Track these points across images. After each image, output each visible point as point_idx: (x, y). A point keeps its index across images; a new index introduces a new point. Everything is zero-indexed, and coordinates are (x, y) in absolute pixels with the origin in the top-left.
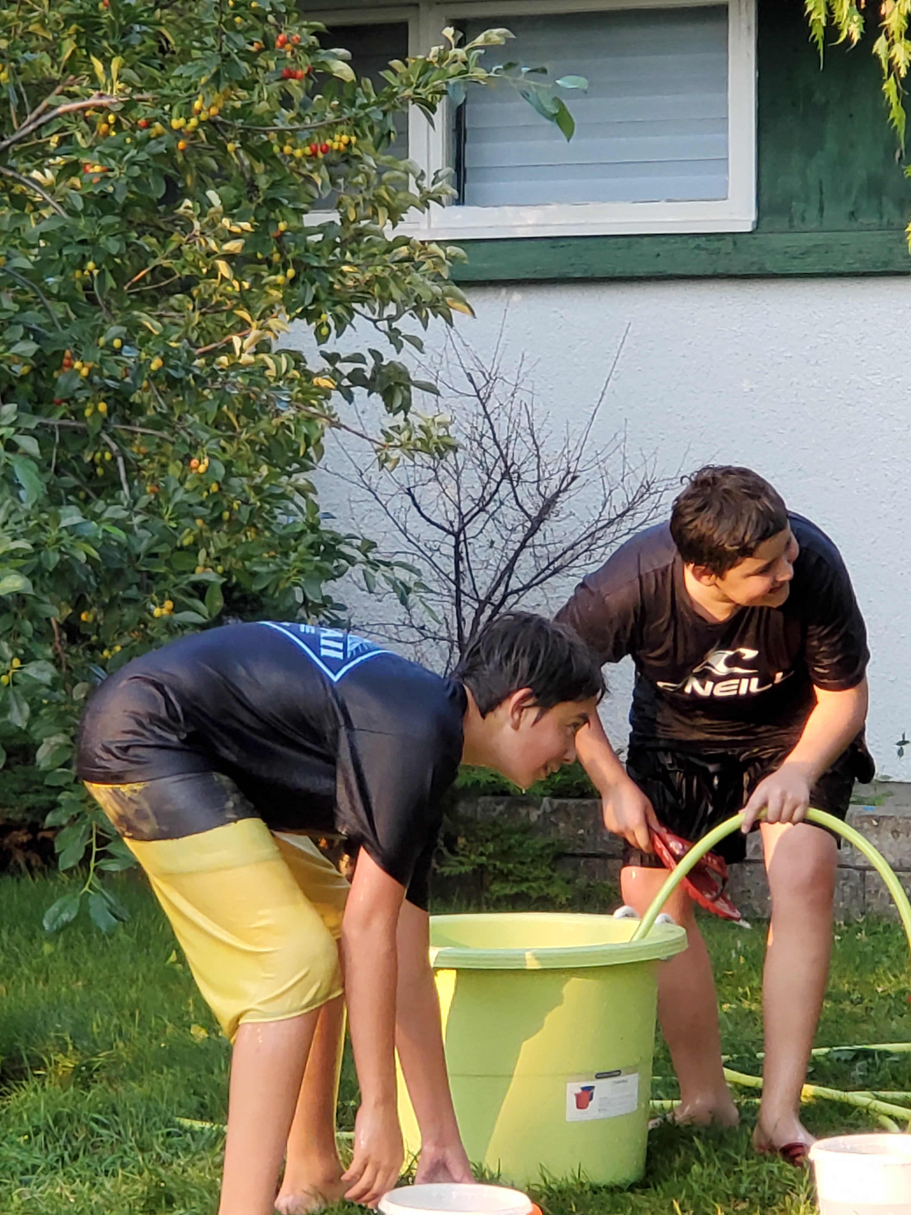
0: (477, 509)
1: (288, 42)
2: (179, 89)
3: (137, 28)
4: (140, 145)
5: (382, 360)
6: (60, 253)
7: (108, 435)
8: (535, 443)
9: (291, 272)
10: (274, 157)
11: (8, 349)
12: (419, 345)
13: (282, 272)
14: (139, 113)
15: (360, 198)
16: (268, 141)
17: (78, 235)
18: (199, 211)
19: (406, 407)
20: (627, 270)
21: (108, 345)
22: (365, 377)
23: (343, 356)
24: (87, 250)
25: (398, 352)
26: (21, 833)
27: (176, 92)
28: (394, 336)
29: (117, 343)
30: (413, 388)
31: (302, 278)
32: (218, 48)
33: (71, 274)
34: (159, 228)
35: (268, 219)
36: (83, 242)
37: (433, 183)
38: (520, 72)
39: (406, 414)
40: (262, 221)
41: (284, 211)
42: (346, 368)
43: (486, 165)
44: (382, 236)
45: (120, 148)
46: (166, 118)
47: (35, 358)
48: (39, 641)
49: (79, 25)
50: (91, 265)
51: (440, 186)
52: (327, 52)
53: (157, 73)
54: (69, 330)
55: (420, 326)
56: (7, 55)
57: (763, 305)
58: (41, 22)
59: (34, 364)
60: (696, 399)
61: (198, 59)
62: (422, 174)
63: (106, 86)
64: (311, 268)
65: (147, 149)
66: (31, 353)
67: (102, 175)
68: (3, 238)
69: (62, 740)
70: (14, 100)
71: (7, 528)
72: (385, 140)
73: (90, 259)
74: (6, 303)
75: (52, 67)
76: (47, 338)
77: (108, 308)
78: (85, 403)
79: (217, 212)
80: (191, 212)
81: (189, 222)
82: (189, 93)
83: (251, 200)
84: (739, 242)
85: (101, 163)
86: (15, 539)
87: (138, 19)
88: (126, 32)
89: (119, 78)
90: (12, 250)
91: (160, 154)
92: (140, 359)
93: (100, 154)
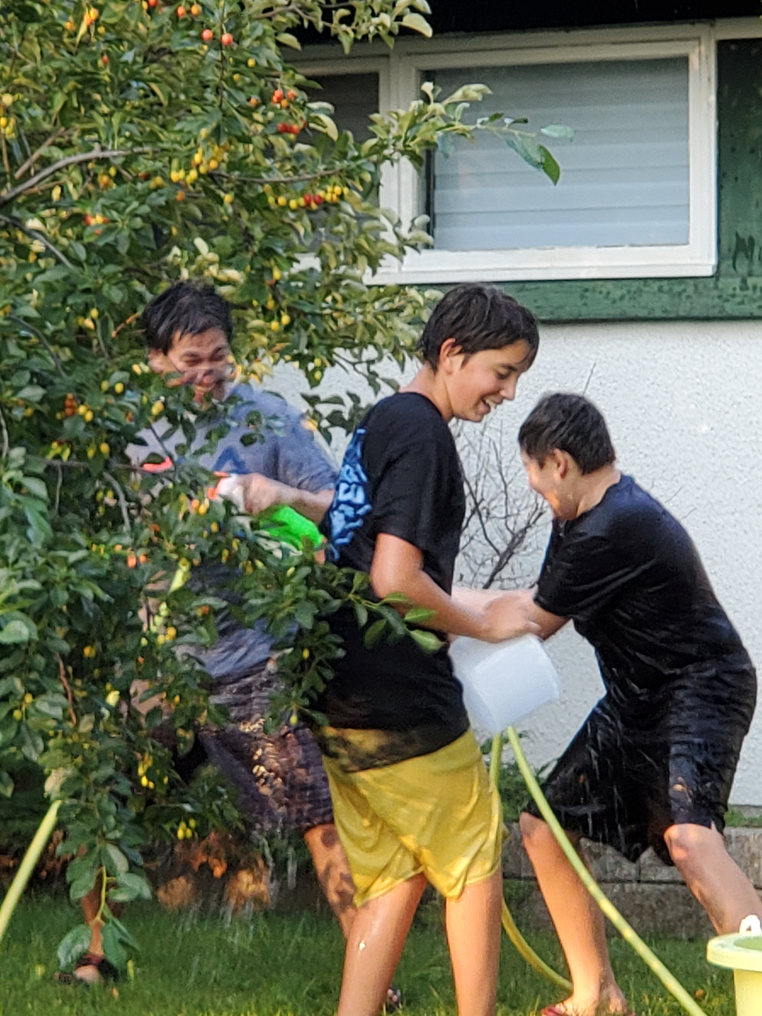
1: (284, 97)
2: (179, 143)
3: (134, 84)
4: (142, 198)
5: (359, 401)
6: (64, 302)
8: (503, 479)
9: (286, 319)
10: (268, 208)
11: (14, 395)
13: (276, 319)
14: (139, 165)
15: (340, 246)
16: (263, 194)
17: (82, 284)
18: (186, 259)
20: (586, 313)
21: (111, 391)
22: (343, 419)
23: (323, 397)
24: (90, 298)
25: (376, 394)
26: (7, 858)
27: (177, 146)
28: (372, 378)
29: (119, 388)
31: (296, 324)
32: (218, 103)
33: (74, 321)
34: (146, 274)
35: (263, 267)
36: (87, 291)
37: (410, 230)
38: (504, 124)
40: (257, 270)
41: (279, 260)
42: (325, 410)
43: (453, 210)
44: (360, 281)
45: (122, 200)
46: (166, 171)
47: (41, 402)
48: (49, 676)
49: (78, 82)
50: (94, 313)
51: (415, 233)
52: (314, 105)
53: (157, 128)
54: (73, 377)
55: (397, 369)
56: (12, 110)
57: (724, 346)
58: (33, 76)
59: (39, 407)
60: (659, 437)
61: (199, 114)
62: (399, 223)
63: (107, 140)
64: (306, 314)
65: (148, 201)
66: (38, 398)
67: (105, 226)
68: (9, 287)
69: (70, 771)
70: (18, 154)
71: (16, 566)
72: (374, 192)
73: (93, 307)
74: (13, 349)
75: (44, 119)
76: (52, 383)
77: (110, 353)
78: (88, 444)
79: (205, 260)
80: (179, 260)
81: (177, 269)
82: (189, 147)
83: (247, 249)
84: (701, 286)
85: (104, 213)
86: (24, 578)
87: (135, 76)
88: (124, 88)
89: (119, 132)
90: (19, 300)
91: (161, 207)
92: (142, 403)
93: (104, 206)
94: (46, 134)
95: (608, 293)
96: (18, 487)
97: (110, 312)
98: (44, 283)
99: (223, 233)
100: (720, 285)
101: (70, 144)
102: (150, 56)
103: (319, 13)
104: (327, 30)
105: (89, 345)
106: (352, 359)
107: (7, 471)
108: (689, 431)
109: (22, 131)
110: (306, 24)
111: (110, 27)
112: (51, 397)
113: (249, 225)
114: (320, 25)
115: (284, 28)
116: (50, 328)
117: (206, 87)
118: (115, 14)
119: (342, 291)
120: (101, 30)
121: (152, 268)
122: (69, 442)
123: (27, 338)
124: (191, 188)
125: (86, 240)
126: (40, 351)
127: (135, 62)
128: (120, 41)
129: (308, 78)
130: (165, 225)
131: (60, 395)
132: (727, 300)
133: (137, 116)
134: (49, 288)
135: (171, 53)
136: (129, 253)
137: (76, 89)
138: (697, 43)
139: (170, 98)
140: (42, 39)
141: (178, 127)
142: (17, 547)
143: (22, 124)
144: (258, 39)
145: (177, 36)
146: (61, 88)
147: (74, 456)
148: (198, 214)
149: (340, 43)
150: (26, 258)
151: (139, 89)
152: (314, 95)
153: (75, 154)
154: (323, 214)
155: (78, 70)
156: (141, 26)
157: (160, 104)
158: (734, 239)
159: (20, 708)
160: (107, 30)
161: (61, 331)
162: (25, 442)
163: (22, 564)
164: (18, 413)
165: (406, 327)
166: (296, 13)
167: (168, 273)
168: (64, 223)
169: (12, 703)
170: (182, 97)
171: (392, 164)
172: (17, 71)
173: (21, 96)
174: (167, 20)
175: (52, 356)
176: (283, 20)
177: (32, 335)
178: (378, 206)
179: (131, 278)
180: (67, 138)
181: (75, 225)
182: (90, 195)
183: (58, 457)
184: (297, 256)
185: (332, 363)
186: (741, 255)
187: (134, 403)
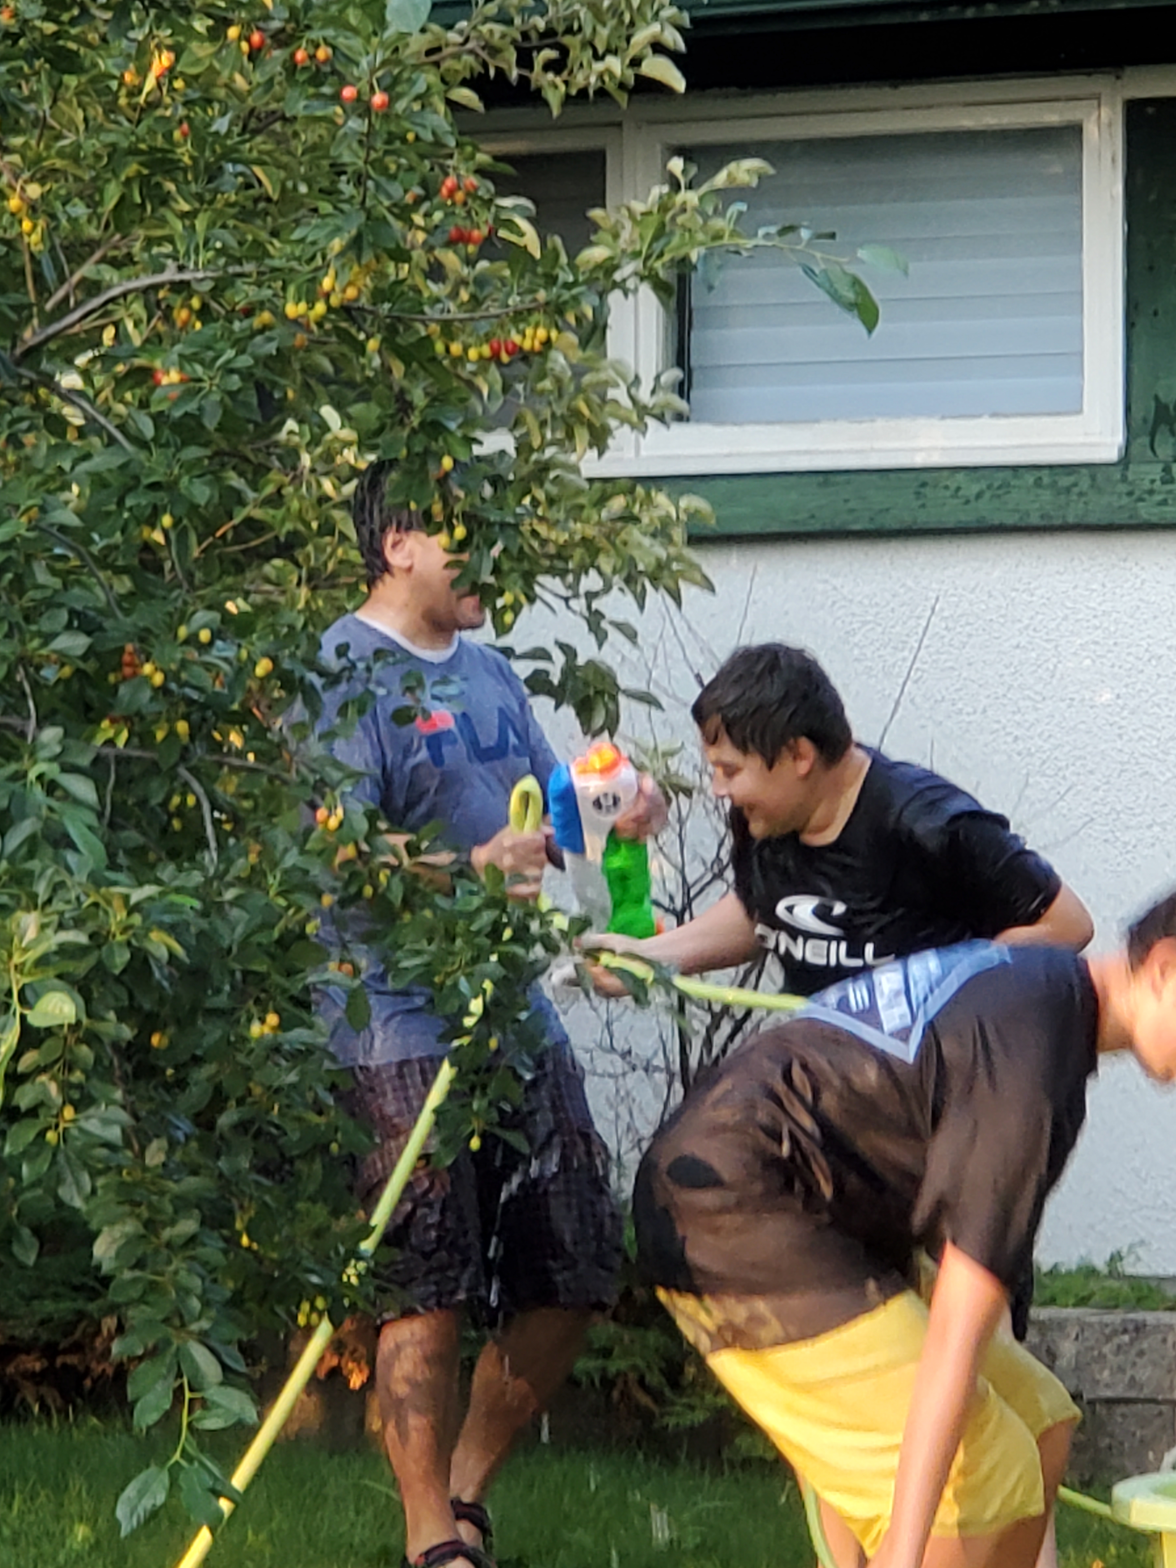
0: (709, 877)
1: (459, 188)
2: (298, 259)
3: (229, 167)
4: (240, 344)
5: (575, 655)
6: (121, 503)
7: (190, 770)
9: (460, 532)
10: (434, 359)
11: (45, 644)
12: (631, 635)
13: (445, 531)
14: (237, 293)
15: (547, 414)
16: (428, 337)
17: (148, 476)
18: (308, 437)
19: (611, 725)
20: (924, 519)
21: (192, 640)
22: (551, 683)
23: (518, 651)
24: (161, 497)
25: (600, 645)
26: (32, 1357)
27: (294, 264)
28: (594, 620)
29: (205, 636)
30: (622, 700)
31: (476, 539)
32: (359, 199)
33: (136, 533)
34: (247, 460)
35: (427, 452)
36: (155, 486)
37: (653, 392)
38: (799, 240)
39: (611, 735)
40: (418, 454)
41: (450, 440)
42: (523, 669)
43: (722, 363)
44: (575, 469)
45: (209, 348)
46: (279, 302)
47: (84, 657)
48: (102, 1078)
49: (142, 164)
50: (167, 520)
51: (661, 397)
52: (507, 202)
53: (264, 236)
54: (134, 617)
55: (635, 606)
56: (41, 208)
57: (1135, 569)
58: (74, 155)
59: (82, 665)
60: (1036, 709)
61: (328, 215)
62: (637, 380)
63: (187, 254)
64: (490, 525)
65: (249, 350)
66: (80, 652)
67: (182, 388)
68: (36, 479)
69: (130, 1227)
70: (49, 274)
71: (49, 910)
72: (598, 335)
73: (165, 511)
74: (42, 576)
75: (89, 221)
76: (101, 628)
77: (191, 583)
78: (156, 721)
79: (336, 439)
80: (296, 439)
81: (294, 453)
82: (313, 265)
83: (401, 423)
84: (1100, 477)
85: (181, 369)
86: (61, 926)
87: (231, 154)
88: (213, 173)
89: (206, 242)
90: (50, 498)
91: (271, 356)
92: (239, 659)
93: (181, 356)
94: (92, 245)
95: (958, 489)
96: (51, 787)
97: (190, 520)
98: (89, 474)
99: (364, 397)
100: (1130, 476)
101: (129, 259)
102: (253, 124)
103: (512, 55)
104: (524, 81)
105: (159, 570)
106: (565, 593)
107: (35, 762)
108: (1083, 700)
109: (57, 242)
110: (492, 72)
111: (191, 80)
112: (99, 649)
113: (405, 383)
114: (514, 74)
115: (460, 78)
116: (99, 542)
117: (340, 174)
118: (198, 61)
119: (548, 486)
120: (179, 84)
121: (257, 451)
122: (127, 719)
123: (63, 558)
124: (314, 327)
125: (154, 409)
126: (84, 578)
127: (229, 132)
128: (208, 101)
129: (497, 158)
130: (275, 385)
131: (112, 646)
132: (1141, 499)
133: (235, 217)
134: (98, 481)
135: (284, 119)
136: (220, 428)
137: (139, 174)
138: (1095, 102)
139: (284, 190)
140: (86, 99)
141: (297, 235)
142: (51, 879)
143: (56, 228)
144: (418, 98)
145: (292, 93)
146: (116, 175)
147: (136, 740)
148: (327, 366)
149: (546, 104)
150: (63, 435)
151: (237, 175)
152: (505, 187)
153: (137, 277)
154: (521, 367)
155: (143, 146)
156: (238, 78)
157: (269, 200)
158: (1153, 404)
159: (57, 1126)
160: (188, 84)
161: (116, 547)
162: (59, 718)
163: (58, 905)
164: (49, 674)
165: (647, 541)
166: (477, 56)
167: (280, 458)
168: (120, 382)
169: (43, 1120)
170: (303, 189)
171: (626, 294)
172: (48, 147)
173: (55, 186)
174: (279, 69)
175: (102, 586)
176: (458, 66)
177: (71, 555)
178: (605, 355)
179: (223, 465)
180: (125, 250)
181: (138, 384)
182: (159, 338)
183: (110, 742)
184: (478, 434)
185: (532, 599)
186: (1163, 428)
187: (226, 660)
